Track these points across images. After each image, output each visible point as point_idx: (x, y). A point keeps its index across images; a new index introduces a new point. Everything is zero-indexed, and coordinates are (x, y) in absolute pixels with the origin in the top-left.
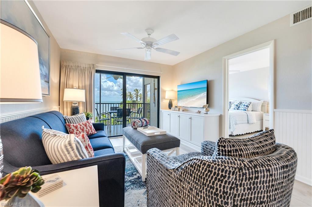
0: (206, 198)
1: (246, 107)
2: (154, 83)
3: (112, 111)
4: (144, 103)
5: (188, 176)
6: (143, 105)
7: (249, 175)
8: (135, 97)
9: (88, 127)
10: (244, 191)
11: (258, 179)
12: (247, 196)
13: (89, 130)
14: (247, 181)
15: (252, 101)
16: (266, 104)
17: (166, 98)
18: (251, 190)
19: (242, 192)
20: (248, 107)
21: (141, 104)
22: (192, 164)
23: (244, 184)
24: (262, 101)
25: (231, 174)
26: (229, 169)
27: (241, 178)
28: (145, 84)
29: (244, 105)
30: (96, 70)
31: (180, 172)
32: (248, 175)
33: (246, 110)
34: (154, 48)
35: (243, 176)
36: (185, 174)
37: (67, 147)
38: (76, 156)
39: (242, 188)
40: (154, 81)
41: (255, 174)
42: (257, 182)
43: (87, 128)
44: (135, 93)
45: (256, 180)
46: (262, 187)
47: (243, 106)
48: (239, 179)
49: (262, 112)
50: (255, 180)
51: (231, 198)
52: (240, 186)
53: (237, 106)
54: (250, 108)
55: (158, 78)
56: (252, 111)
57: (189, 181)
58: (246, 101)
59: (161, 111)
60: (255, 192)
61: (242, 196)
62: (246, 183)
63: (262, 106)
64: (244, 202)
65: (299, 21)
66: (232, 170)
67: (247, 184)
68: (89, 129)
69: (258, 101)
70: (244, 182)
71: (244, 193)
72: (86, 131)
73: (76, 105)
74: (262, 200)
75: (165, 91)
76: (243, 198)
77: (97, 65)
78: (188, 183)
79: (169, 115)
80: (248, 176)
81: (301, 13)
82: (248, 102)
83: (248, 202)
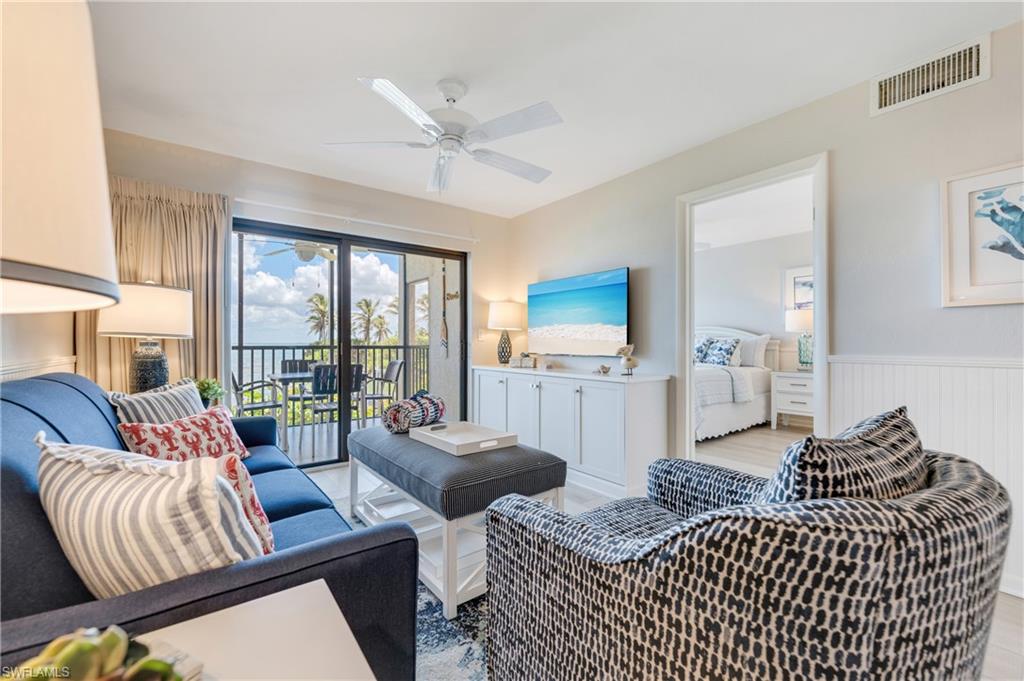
0: (777, 650)
1: (725, 354)
2: (444, 277)
3: (288, 376)
4: (406, 347)
5: (695, 581)
6: (401, 351)
7: (927, 554)
8: (361, 326)
9: (216, 435)
10: (909, 609)
11: (948, 566)
12: (916, 627)
13: (219, 445)
14: (920, 574)
15: (744, 337)
16: (776, 344)
17: (490, 326)
18: (927, 606)
19: (904, 613)
20: (731, 354)
21: (397, 347)
22: (717, 537)
23: (910, 586)
24: (764, 336)
25: (872, 556)
26: (865, 540)
27: (901, 568)
28: (408, 281)
29: (721, 349)
30: (234, 219)
31: (659, 569)
32: (922, 553)
33: (727, 362)
34: (468, 148)
35: (908, 560)
36: (682, 574)
37: (180, 515)
38: (219, 550)
39: (904, 600)
40: (444, 269)
41: (943, 550)
42: (946, 575)
43: (211, 439)
44: (361, 312)
45: (945, 569)
46: (958, 589)
47: (716, 352)
48: (897, 572)
49: (767, 369)
50: (941, 568)
51: (869, 638)
52: (898, 596)
53: (702, 352)
54: (736, 358)
55: (463, 257)
56: (741, 366)
57: (702, 599)
58: (727, 336)
59: (473, 370)
60: (939, 610)
61: (902, 629)
62: (915, 582)
63: (766, 350)
64: (907, 646)
65: (895, 103)
66: (876, 542)
67: (919, 584)
68: (222, 441)
69: (755, 337)
70: (909, 578)
71: (909, 617)
72: (209, 448)
73: (157, 350)
74: (954, 632)
75: (485, 305)
76: (904, 635)
77: (237, 199)
78: (697, 608)
79: (501, 382)
80: (922, 560)
81: (897, 78)
82: (731, 341)
83: (919, 645)
